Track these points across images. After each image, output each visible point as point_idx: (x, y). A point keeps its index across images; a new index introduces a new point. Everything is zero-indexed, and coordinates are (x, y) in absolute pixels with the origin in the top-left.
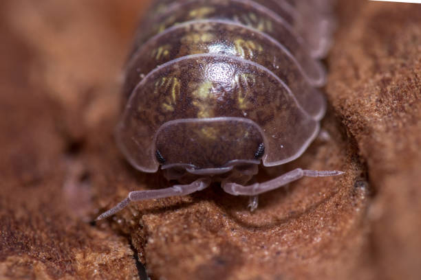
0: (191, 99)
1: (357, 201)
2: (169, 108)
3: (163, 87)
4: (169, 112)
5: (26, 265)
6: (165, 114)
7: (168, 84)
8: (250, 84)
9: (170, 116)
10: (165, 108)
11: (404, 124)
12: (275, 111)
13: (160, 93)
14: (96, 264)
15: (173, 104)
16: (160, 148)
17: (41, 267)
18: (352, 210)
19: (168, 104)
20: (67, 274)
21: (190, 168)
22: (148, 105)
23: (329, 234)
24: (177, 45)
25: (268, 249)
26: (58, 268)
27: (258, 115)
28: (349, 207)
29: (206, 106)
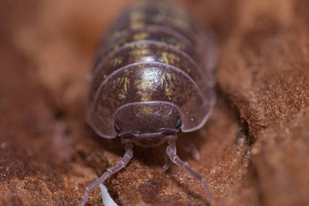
0: (137, 90)
1: (238, 147)
2: (123, 96)
3: (119, 84)
4: (123, 99)
5: (36, 183)
6: (120, 101)
7: (122, 82)
8: (172, 80)
9: (123, 102)
10: (121, 97)
11: (269, 98)
12: (188, 97)
13: (117, 87)
14: (76, 184)
15: (125, 94)
16: (117, 122)
17: (44, 184)
18: (235, 153)
19: (122, 94)
20: (59, 189)
21: (136, 133)
22: (109, 96)
23: (220, 168)
24: (127, 57)
25: (182, 177)
26: (54, 185)
27: (178, 99)
28: (233, 151)
29: (146, 94)
